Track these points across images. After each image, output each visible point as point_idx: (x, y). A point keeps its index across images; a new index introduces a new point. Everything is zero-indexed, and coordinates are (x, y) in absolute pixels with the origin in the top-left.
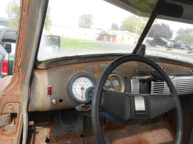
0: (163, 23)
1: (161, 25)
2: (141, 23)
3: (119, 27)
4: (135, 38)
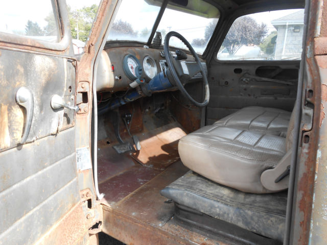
0: (120, 20)
1: (118, 24)
2: (83, 21)
3: (42, 28)
4: (79, 48)
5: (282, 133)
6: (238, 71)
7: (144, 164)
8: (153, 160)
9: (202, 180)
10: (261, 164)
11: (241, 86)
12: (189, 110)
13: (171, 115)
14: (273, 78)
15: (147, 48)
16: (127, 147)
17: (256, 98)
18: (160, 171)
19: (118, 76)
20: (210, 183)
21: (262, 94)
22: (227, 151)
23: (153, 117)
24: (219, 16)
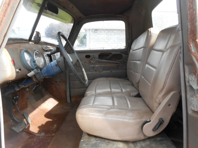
5: (132, 94)
6: (88, 57)
7: (36, 134)
8: (42, 128)
9: (100, 140)
10: (141, 120)
11: (91, 66)
12: (58, 84)
13: (44, 90)
14: (108, 60)
15: (32, 44)
16: (23, 125)
17: (100, 72)
18: (53, 137)
19: (18, 69)
20: (107, 141)
21: (103, 70)
22: (119, 116)
23: (32, 94)
24: (73, 22)
